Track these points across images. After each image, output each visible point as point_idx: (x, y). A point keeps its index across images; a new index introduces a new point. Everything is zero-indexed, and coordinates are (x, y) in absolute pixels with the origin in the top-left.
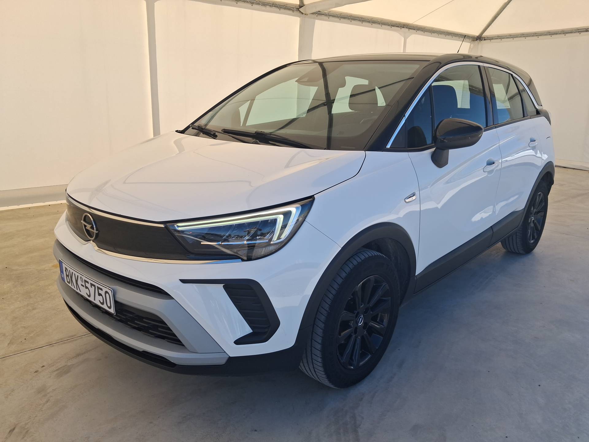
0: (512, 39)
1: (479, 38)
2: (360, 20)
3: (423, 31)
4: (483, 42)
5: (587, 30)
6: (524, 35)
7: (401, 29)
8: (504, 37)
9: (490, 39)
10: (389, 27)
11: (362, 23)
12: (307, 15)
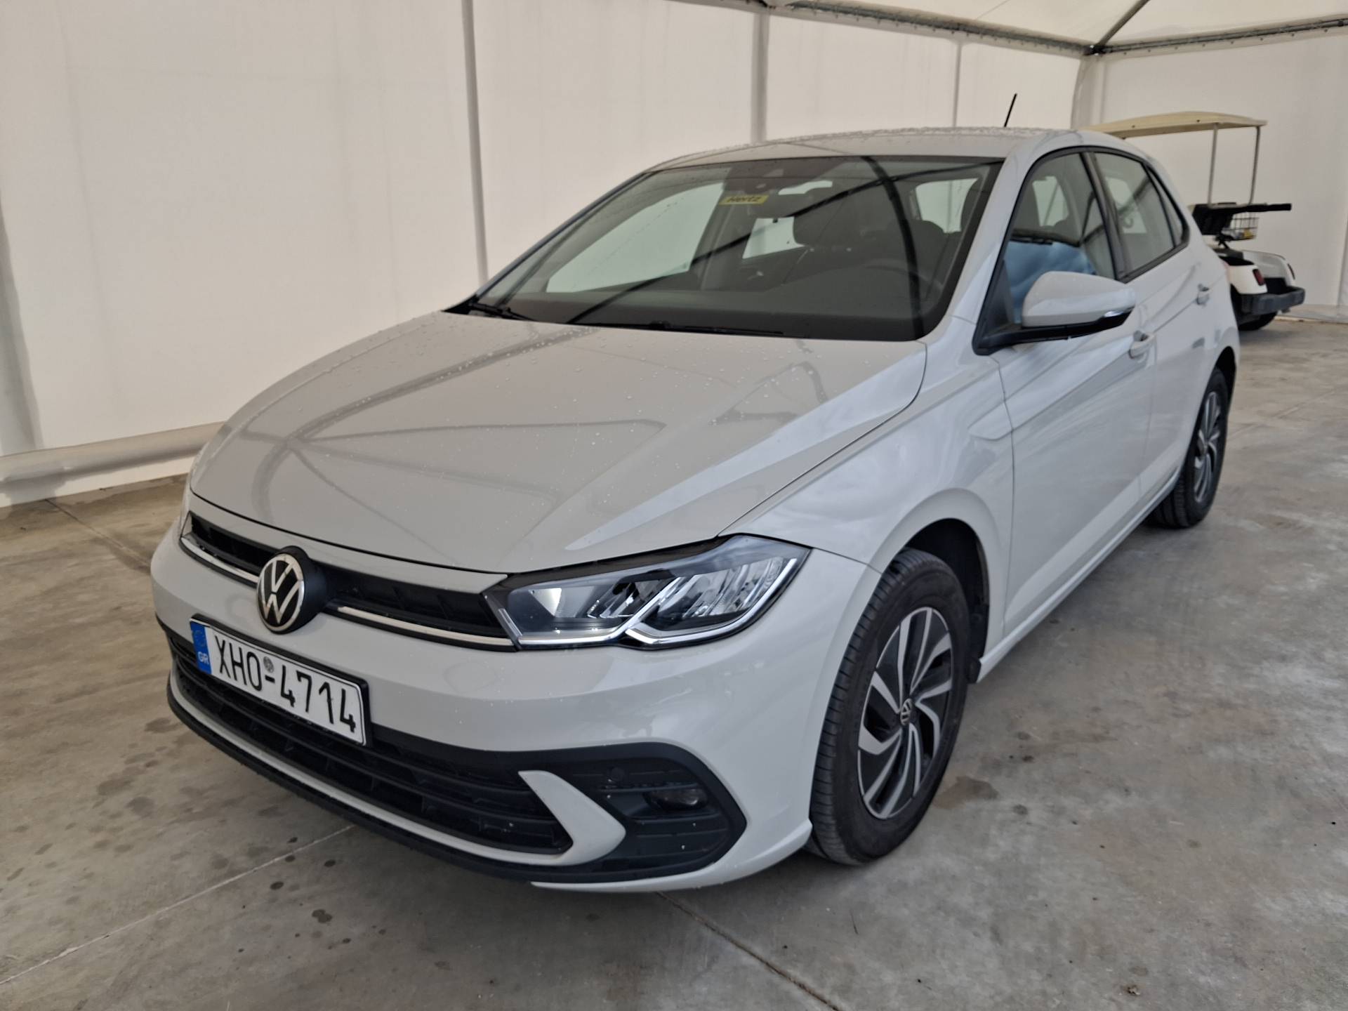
0: (1172, 49)
1: (1101, 49)
2: (875, 17)
3: (993, 36)
4: (1108, 56)
5: (1341, 23)
6: (1200, 39)
7: (953, 33)
8: (1155, 44)
9: (1122, 50)
10: (929, 30)
11: (879, 22)
12: (775, 7)
